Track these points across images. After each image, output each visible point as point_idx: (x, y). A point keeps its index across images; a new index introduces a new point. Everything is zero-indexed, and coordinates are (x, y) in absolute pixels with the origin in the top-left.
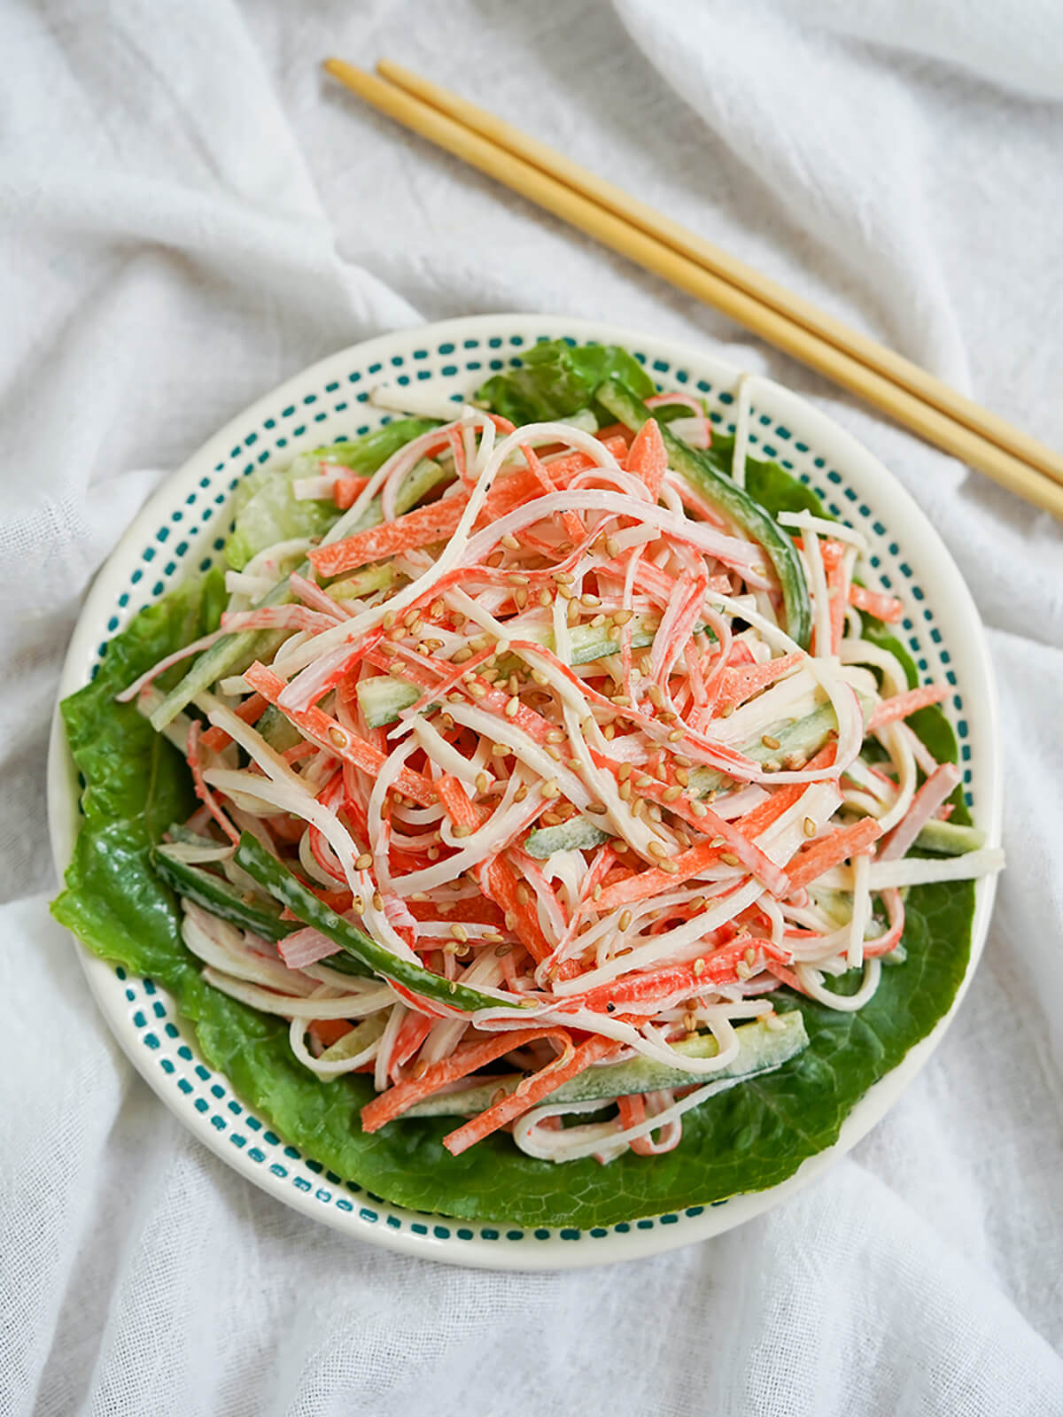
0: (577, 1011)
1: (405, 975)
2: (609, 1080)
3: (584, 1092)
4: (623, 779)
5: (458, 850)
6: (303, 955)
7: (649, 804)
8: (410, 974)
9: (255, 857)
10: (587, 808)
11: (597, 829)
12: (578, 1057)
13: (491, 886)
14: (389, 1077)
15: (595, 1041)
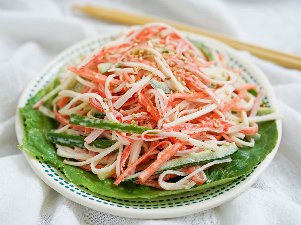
0: (171, 131)
1: (121, 126)
2: (183, 160)
3: (177, 164)
4: (173, 71)
5: (131, 88)
6: (92, 138)
7: (182, 79)
8: (122, 126)
9: (75, 118)
10: (165, 79)
11: (169, 87)
12: (174, 147)
13: (142, 99)
14: (120, 171)
15: (178, 142)
